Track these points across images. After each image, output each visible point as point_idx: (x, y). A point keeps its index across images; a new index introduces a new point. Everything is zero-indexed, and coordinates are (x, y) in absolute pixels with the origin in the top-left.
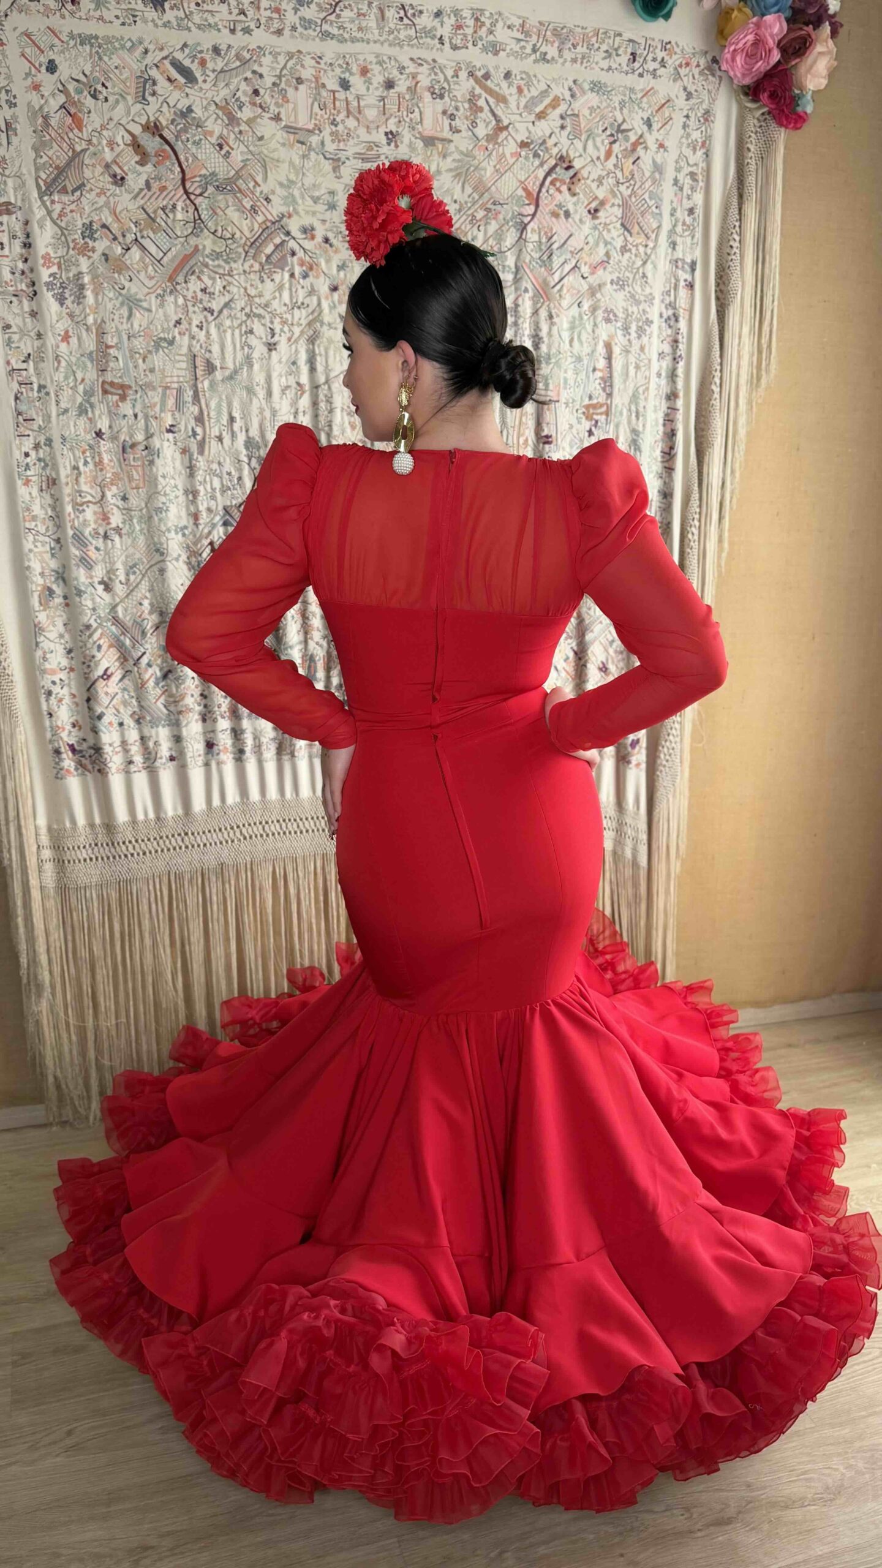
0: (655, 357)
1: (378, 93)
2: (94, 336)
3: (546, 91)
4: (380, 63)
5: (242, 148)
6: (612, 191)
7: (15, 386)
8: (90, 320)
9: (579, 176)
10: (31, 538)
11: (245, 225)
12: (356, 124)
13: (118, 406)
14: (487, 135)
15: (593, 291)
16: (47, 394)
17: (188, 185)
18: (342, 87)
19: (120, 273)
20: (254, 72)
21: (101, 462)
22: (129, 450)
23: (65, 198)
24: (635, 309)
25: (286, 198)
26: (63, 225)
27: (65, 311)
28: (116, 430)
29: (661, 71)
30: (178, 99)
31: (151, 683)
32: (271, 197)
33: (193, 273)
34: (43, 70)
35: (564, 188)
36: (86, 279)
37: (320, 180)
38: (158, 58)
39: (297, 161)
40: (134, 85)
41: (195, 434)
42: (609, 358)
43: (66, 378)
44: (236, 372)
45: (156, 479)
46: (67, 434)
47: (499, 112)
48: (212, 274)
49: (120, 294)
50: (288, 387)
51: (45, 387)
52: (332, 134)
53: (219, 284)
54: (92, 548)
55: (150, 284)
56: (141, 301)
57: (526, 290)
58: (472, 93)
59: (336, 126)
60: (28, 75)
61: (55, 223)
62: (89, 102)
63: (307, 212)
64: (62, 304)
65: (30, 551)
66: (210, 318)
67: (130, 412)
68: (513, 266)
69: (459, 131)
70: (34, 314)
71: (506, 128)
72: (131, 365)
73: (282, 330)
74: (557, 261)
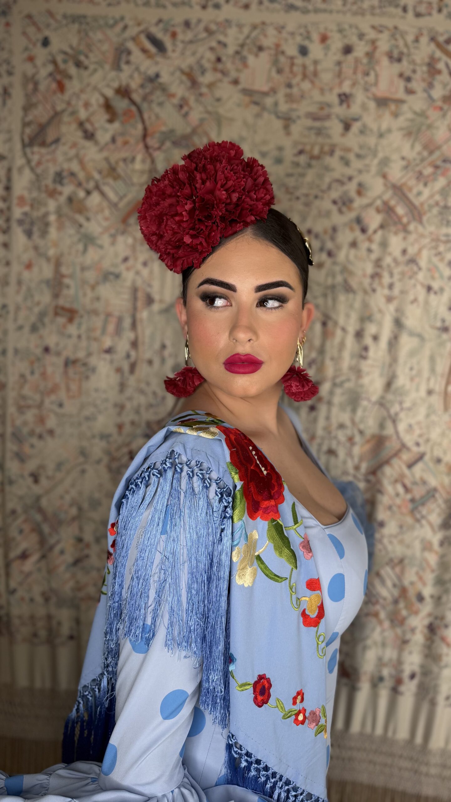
1: (336, 58)
2: (52, 267)
4: (341, 31)
5: (201, 109)
8: (51, 252)
12: (311, 86)
13: (65, 327)
14: (442, 98)
17: (148, 140)
18: (301, 53)
19: (80, 214)
20: (219, 42)
21: (45, 373)
22: (71, 365)
23: (43, 150)
26: (39, 172)
27: (31, 244)
28: (61, 347)
30: (148, 66)
34: (39, 45)
36: (52, 218)
37: (270, 136)
38: (136, 32)
39: (251, 120)
40: (111, 55)
41: (128, 356)
43: (25, 299)
45: (89, 391)
46: (19, 347)
49: (79, 232)
52: (286, 95)
55: (105, 224)
56: (95, 238)
58: (431, 57)
59: (291, 88)
60: (26, 49)
61: (32, 170)
62: (72, 70)
64: (29, 238)
67: (75, 334)
69: (414, 93)
70: (6, 245)
72: (81, 294)
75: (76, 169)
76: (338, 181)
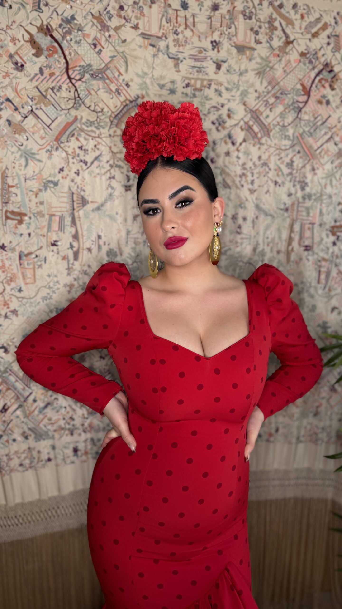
1: (208, 13)
3: (319, 19)
5: (111, 48)
9: (337, 77)
11: (111, 103)
12: (191, 34)
13: (16, 228)
14: (279, 47)
17: (70, 72)
18: (182, 7)
19: (20, 135)
21: (4, 266)
22: (24, 258)
25: (141, 84)
28: (15, 244)
31: (36, 412)
32: (130, 83)
33: (73, 135)
35: (327, 85)
39: (150, 59)
41: (72, 247)
44: (102, 205)
45: (43, 277)
47: (288, 31)
48: (87, 137)
49: (19, 149)
53: (92, 143)
55: (41, 142)
56: (34, 154)
57: (299, 152)
58: (271, 17)
59: (177, 35)
63: (155, 95)
66: (85, 167)
67: (26, 232)
68: (291, 136)
69: (261, 43)
71: (292, 42)
72: (27, 200)
74: (319, 133)
75: (11, 94)
76: (215, 107)
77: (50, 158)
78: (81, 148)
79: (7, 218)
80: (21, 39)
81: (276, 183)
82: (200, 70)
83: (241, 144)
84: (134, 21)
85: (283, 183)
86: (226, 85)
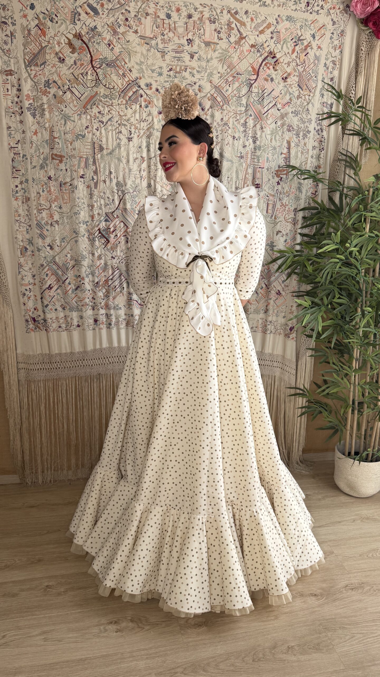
0: (311, 148)
1: (184, 20)
2: (48, 133)
3: (265, 20)
4: (186, 6)
5: (120, 46)
6: (294, 69)
7: (12, 155)
8: (47, 125)
9: (278, 61)
10: (18, 224)
11: (119, 82)
15: (283, 117)
16: (27, 159)
17: (94, 63)
20: (126, 10)
21: (50, 191)
23: (37, 69)
24: (302, 125)
25: (138, 70)
26: (36, 81)
27: (36, 121)
28: (57, 176)
29: (321, 11)
30: (90, 22)
31: (70, 292)
32: (132, 69)
33: (95, 104)
34: (28, 8)
35: (271, 67)
36: (46, 106)
37: (155, 62)
38: (82, 3)
39: (145, 52)
40: (70, 16)
41: (93, 179)
42: (289, 148)
43: (35, 152)
44: (113, 151)
45: (75, 199)
46: (35, 178)
47: (242, 30)
48: (104, 105)
50: (137, 158)
51: (26, 156)
52: (162, 40)
53: (107, 110)
54: (44, 229)
55: (75, 109)
57: (251, 115)
58: (229, 21)
60: (21, 10)
61: (32, 80)
62: (49, 23)
63: (149, 77)
64: (34, 118)
65: (17, 230)
66: (103, 126)
67: (64, 168)
68: (245, 104)
70: (21, 122)
71: (245, 37)
73: (135, 132)
74: (266, 102)
75: (57, 79)
76: (189, 84)
77: (80, 119)
78: (99, 113)
79: (53, 159)
80: (63, 42)
81: (234, 137)
82: (179, 59)
83: (208, 110)
84: (135, 28)
85: (239, 138)
86: (198, 69)
